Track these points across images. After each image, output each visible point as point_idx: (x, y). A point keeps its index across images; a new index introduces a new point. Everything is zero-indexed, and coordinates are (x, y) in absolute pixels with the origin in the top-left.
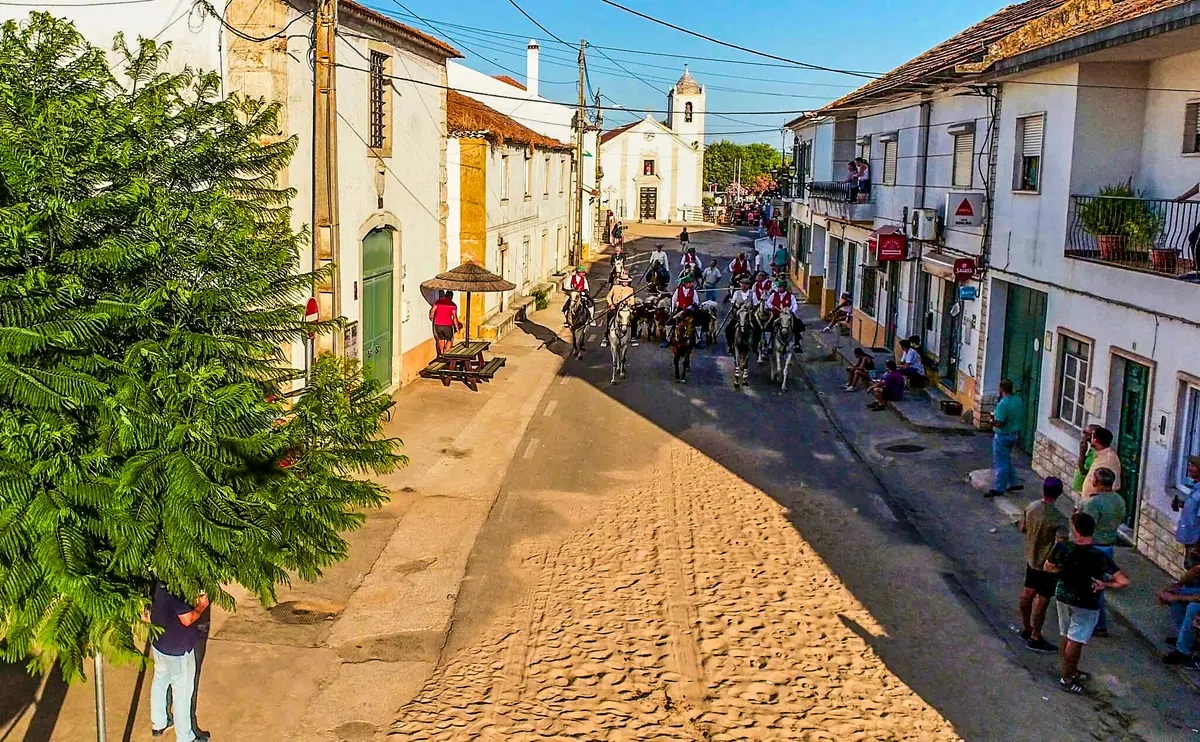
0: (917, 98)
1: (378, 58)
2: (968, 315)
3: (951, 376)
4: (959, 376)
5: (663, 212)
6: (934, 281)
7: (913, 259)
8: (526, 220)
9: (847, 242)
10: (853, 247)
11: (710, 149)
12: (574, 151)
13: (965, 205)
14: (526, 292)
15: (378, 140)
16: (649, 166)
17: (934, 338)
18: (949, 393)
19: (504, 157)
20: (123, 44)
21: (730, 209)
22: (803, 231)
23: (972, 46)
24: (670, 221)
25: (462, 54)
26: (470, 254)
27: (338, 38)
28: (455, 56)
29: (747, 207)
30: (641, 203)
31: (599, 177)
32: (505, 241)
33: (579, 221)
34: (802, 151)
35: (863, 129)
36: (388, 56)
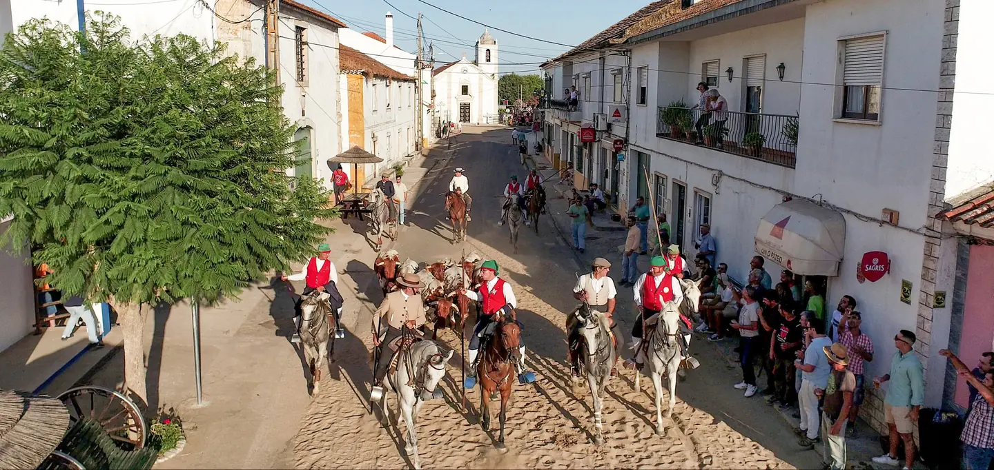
0: (598, 55)
1: (299, 30)
2: (622, 169)
3: (616, 202)
4: (619, 201)
5: (474, 118)
6: (608, 152)
7: (598, 141)
8: (387, 123)
9: (570, 133)
10: (572, 135)
11: (503, 79)
12: (416, 81)
13: (617, 111)
14: (390, 166)
15: (301, 76)
16: (465, 90)
17: (609, 182)
18: (615, 210)
19: (373, 85)
20: (206, 43)
21: (515, 116)
22: (550, 127)
23: (618, 30)
24: (478, 124)
25: (347, 26)
26: (355, 143)
27: (279, 22)
28: (343, 27)
29: (525, 114)
30: (461, 112)
31: (433, 96)
32: (376, 135)
33: (421, 123)
34: (549, 81)
35: (577, 69)
36: (305, 29)
